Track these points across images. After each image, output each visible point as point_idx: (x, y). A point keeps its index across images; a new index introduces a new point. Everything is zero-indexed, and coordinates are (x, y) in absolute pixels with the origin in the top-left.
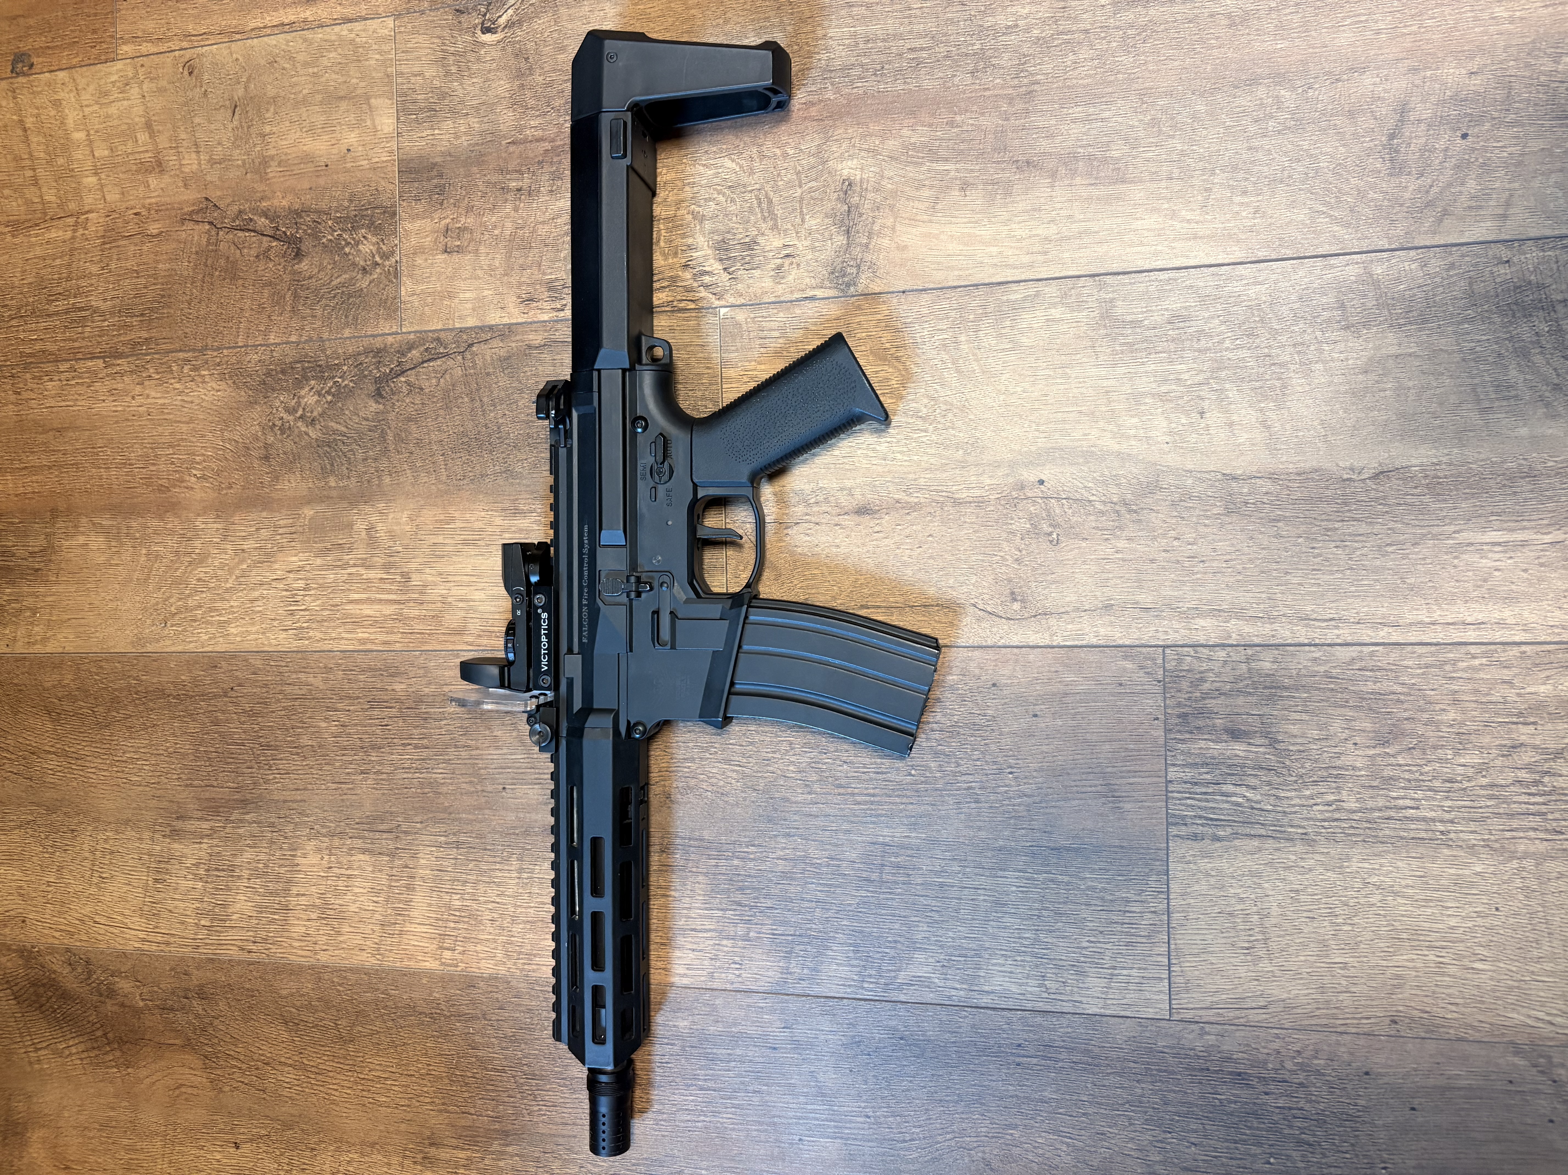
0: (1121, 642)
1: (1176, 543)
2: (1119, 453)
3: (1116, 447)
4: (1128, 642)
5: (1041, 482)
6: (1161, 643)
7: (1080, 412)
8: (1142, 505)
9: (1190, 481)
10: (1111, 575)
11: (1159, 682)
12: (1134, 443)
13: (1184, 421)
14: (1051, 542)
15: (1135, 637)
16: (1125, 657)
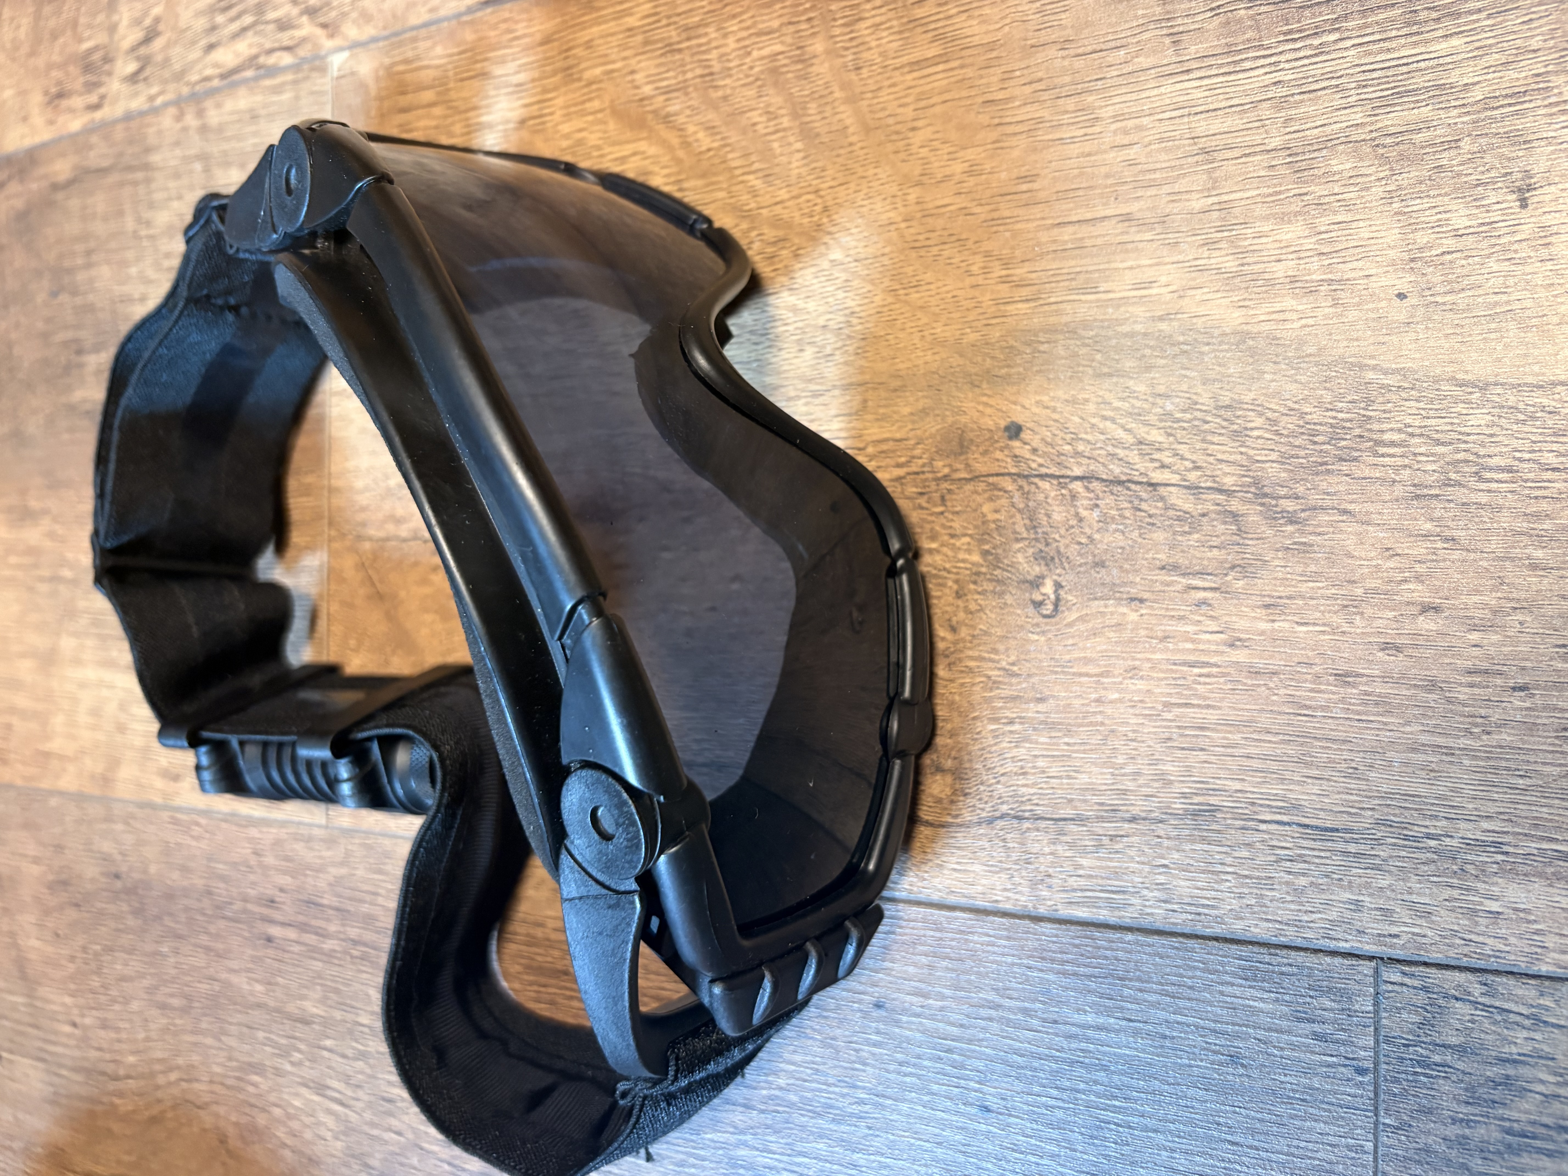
0: (1237, 928)
1: (1427, 624)
2: (1242, 336)
3: (1235, 318)
4: (1260, 931)
5: (1014, 431)
6: (1371, 948)
7: (1127, 218)
8: (1314, 498)
9: (1479, 419)
10: (1212, 716)
11: (1361, 1071)
12: (1289, 303)
13: (1460, 221)
14: (1038, 605)
15: (1283, 915)
16: (1250, 976)
